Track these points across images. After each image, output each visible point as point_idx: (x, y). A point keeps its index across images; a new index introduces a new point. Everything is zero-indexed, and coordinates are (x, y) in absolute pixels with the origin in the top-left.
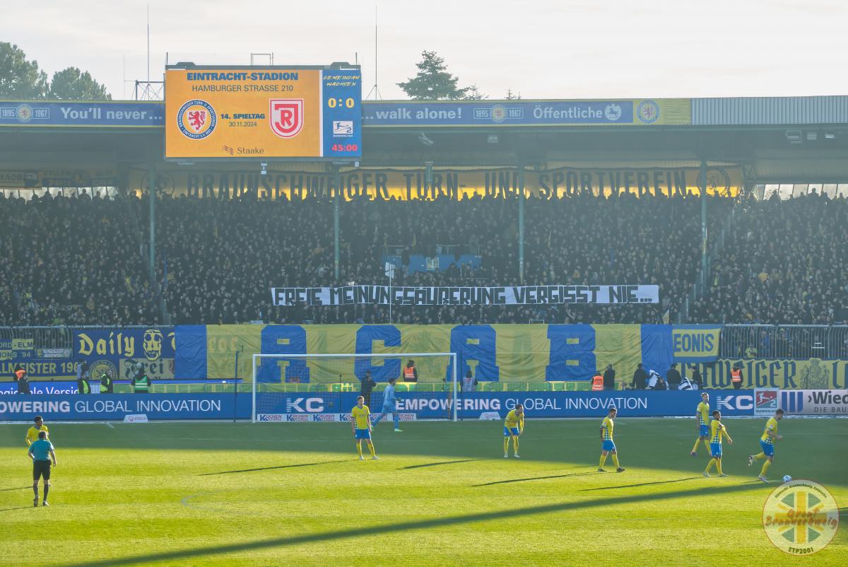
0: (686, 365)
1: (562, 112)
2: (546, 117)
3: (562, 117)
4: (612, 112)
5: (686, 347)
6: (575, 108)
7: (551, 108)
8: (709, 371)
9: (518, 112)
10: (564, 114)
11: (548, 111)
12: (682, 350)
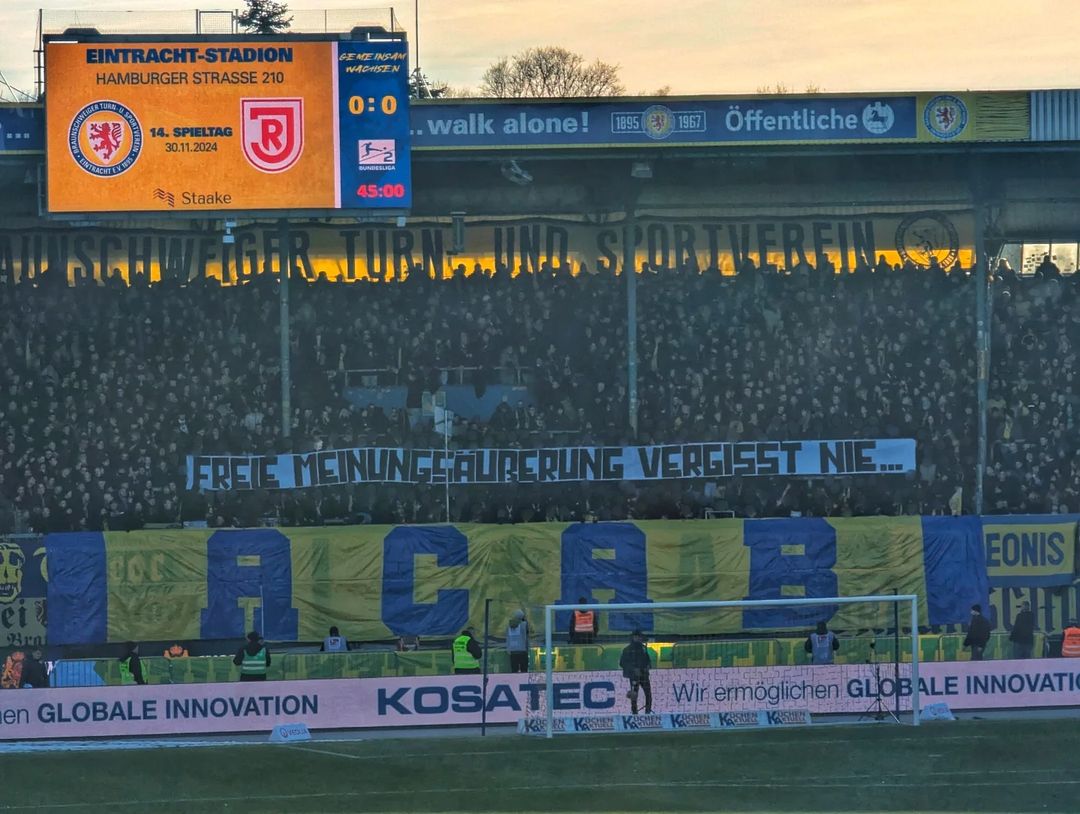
0: (1011, 591)
1: (780, 118)
2: (749, 128)
3: (780, 128)
4: (876, 118)
5: (1011, 557)
6: (805, 110)
7: (759, 112)
8: (1057, 602)
9: (696, 120)
10: (784, 122)
11: (753, 118)
12: (1002, 563)
